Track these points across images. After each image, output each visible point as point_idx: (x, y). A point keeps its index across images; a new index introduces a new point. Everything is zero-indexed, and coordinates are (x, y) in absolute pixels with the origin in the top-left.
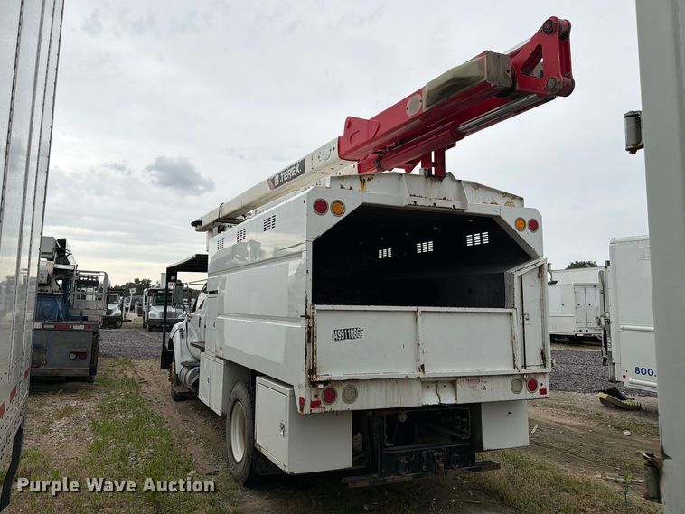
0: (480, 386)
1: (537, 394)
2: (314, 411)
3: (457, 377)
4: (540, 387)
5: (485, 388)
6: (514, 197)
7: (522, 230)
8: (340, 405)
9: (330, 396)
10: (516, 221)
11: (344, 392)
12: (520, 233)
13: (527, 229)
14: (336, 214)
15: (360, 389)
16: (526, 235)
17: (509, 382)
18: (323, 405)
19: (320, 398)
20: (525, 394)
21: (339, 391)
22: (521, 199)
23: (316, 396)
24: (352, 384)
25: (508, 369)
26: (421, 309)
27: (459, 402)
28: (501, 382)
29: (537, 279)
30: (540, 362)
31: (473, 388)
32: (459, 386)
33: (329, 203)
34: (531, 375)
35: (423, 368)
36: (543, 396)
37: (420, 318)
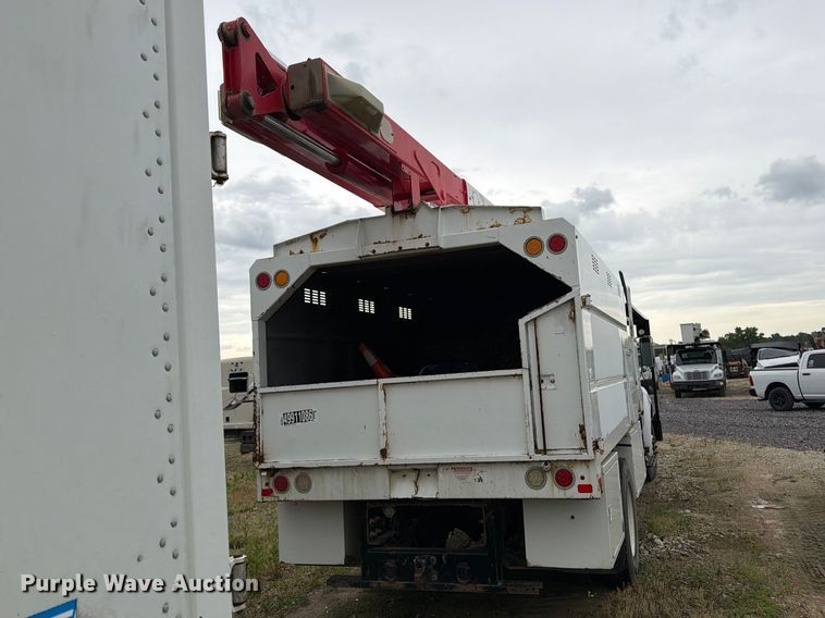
0: (472, 477)
1: (573, 492)
2: (266, 499)
3: (438, 464)
4: (578, 482)
5: (480, 480)
6: (527, 209)
7: (537, 252)
8: (293, 494)
9: (282, 485)
10: (527, 243)
11: (297, 481)
12: (533, 260)
13: (546, 251)
14: (280, 285)
15: (314, 478)
16: (546, 262)
17: (522, 472)
18: (275, 493)
19: (271, 486)
20: (550, 490)
21: (292, 480)
22: (539, 209)
23: (267, 484)
24: (304, 473)
25: (516, 454)
26: (382, 381)
27: (440, 497)
28: (507, 472)
29: (569, 322)
30: (579, 443)
31: (462, 478)
32: (441, 475)
33: (272, 275)
34: (559, 464)
35: (384, 453)
36: (587, 495)
37: (381, 393)
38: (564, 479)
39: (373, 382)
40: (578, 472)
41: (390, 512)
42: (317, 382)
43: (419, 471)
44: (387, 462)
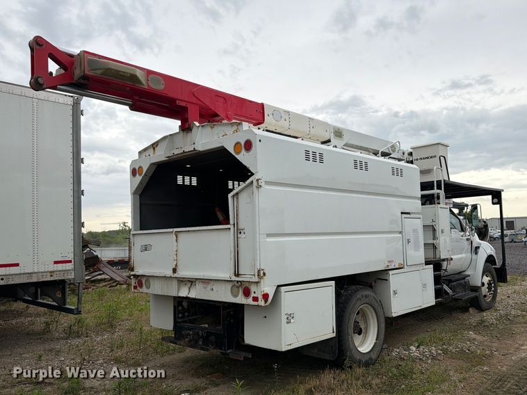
0: (209, 287)
1: (250, 300)
2: (135, 291)
3: (196, 279)
4: (253, 295)
5: (212, 290)
7: (238, 153)
8: (144, 289)
9: (141, 284)
10: (235, 146)
11: (145, 283)
12: (236, 156)
13: (243, 151)
14: (140, 175)
15: (151, 281)
16: (243, 157)
17: (229, 286)
18: (138, 288)
19: (137, 284)
20: (241, 298)
21: (143, 282)
23: (135, 283)
24: (147, 279)
26: (175, 230)
27: (197, 298)
28: (223, 286)
29: (252, 196)
31: (205, 288)
32: (197, 285)
33: (137, 169)
34: (245, 283)
35: (174, 271)
36: (256, 303)
37: (174, 236)
38: (247, 293)
39: (171, 230)
40: (253, 288)
41: (185, 304)
42: (151, 229)
43: (192, 282)
44: (176, 275)
